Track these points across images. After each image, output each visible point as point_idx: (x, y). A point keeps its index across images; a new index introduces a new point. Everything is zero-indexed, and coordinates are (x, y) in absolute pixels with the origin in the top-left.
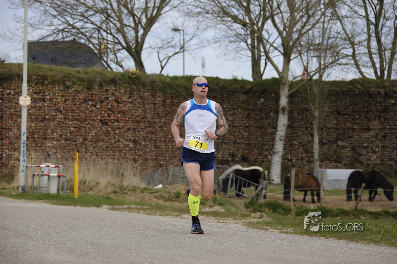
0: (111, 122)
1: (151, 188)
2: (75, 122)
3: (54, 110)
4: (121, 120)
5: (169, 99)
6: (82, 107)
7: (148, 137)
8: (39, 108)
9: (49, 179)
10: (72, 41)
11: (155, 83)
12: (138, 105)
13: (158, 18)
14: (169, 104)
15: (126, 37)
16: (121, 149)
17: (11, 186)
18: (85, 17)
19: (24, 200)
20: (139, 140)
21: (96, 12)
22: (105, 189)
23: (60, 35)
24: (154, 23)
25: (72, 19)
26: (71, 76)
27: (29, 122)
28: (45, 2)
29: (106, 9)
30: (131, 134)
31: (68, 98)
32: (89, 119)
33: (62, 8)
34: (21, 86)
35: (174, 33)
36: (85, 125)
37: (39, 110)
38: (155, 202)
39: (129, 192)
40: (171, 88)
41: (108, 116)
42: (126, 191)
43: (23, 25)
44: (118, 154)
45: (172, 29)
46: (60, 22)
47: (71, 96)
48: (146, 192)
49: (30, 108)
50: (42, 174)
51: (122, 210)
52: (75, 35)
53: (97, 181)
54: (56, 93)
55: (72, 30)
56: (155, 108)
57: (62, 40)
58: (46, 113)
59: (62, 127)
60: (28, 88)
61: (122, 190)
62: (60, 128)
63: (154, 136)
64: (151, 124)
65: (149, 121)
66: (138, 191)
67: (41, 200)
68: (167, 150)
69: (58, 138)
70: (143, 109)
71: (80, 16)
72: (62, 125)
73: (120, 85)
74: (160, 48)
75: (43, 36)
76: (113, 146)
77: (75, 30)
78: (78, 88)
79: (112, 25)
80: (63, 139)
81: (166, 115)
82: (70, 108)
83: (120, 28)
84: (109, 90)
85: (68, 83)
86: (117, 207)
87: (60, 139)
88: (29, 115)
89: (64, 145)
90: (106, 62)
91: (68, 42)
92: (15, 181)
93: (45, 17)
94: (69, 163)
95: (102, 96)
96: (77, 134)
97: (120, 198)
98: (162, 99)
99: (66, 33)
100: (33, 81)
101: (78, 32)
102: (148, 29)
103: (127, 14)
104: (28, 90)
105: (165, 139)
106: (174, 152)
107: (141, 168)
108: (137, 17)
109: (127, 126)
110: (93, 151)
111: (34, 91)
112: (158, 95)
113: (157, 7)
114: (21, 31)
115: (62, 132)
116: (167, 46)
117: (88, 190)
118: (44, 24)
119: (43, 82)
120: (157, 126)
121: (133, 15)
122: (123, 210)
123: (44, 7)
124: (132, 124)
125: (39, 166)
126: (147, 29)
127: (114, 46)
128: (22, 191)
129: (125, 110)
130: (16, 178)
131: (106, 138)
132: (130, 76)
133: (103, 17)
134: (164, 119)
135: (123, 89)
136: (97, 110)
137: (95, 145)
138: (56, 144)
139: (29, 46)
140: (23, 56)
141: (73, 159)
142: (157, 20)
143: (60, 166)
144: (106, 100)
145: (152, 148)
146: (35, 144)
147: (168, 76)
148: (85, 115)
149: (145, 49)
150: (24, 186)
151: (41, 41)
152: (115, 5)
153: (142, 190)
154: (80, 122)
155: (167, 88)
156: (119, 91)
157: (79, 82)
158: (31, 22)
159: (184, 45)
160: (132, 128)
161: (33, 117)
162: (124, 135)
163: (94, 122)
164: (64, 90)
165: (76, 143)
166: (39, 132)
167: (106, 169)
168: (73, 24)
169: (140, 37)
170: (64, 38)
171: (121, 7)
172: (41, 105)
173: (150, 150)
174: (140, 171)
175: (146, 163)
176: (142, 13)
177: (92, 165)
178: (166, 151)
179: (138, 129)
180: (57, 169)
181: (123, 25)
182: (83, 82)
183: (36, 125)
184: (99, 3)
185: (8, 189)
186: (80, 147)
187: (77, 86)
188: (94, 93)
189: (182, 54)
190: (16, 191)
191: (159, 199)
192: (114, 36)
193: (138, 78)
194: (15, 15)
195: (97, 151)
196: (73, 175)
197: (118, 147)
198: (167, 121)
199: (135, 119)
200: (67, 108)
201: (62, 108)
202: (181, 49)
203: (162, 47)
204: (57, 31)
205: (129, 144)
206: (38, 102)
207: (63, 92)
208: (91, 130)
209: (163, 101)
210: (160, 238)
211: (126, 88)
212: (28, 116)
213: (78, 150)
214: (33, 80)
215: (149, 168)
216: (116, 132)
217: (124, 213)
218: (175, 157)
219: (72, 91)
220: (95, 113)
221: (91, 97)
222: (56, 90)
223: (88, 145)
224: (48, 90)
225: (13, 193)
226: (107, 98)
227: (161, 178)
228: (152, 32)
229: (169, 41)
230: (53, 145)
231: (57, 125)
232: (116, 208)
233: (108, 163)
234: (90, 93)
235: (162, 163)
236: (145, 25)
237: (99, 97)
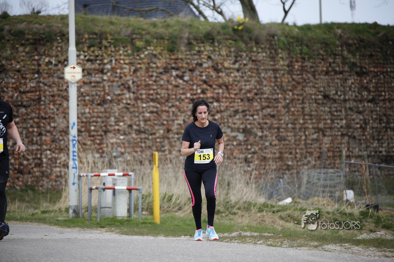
1: (274, 204)
2: (152, 104)
3: (119, 86)
4: (223, 98)
5: (297, 61)
6: (162, 79)
7: (266, 123)
8: (96, 84)
9: (114, 194)
11: (276, 38)
12: (249, 73)
14: (298, 70)
17: (56, 207)
19: (77, 229)
20: (252, 128)
26: (144, 32)
30: (239, 119)
31: (139, 66)
32: (172, 99)
34: (67, 51)
36: (167, 108)
37: (95, 87)
38: (281, 226)
39: (240, 212)
40: (301, 45)
41: (203, 92)
42: (235, 210)
47: (144, 63)
48: (266, 211)
49: (82, 84)
50: (104, 187)
51: (229, 239)
54: (121, 59)
56: (276, 78)
58: (107, 91)
59: (131, 113)
60: (78, 53)
61: (228, 209)
62: (129, 115)
63: (276, 122)
64: (270, 102)
65: (268, 98)
66: (254, 210)
67: (103, 227)
68: (298, 143)
69: (127, 129)
70: (257, 79)
72: (132, 110)
73: (220, 43)
78: (155, 50)
80: (134, 132)
81: (294, 87)
82: (143, 83)
84: (202, 52)
85: (139, 44)
87: (130, 131)
88: (81, 95)
89: (136, 141)
90: (197, 8)
92: (62, 199)
94: (145, 168)
95: (193, 62)
96: (156, 122)
98: (286, 63)
100: (85, 42)
104: (78, 56)
105: (293, 126)
106: (309, 146)
107: (257, 173)
109: (233, 107)
111: (87, 58)
112: (280, 55)
115: (131, 120)
117: (176, 209)
119: (100, 43)
120: (280, 105)
122: (231, 240)
124: (240, 104)
125: (99, 176)
128: (74, 215)
129: (229, 82)
130: (64, 194)
132: (236, 27)
134: (291, 93)
135: (224, 49)
136: (185, 83)
138: (124, 139)
141: (151, 161)
143: (130, 173)
144: (198, 67)
145: (273, 140)
146: (92, 140)
147: (295, 25)
148: (166, 92)
150: (77, 206)
153: (260, 208)
154: (159, 103)
155: (295, 45)
156: (219, 52)
157: (155, 41)
160: (240, 111)
161: (87, 98)
162: (228, 122)
163: (180, 103)
164: (133, 55)
165: (154, 136)
166: (97, 122)
172: (98, 79)
173: (271, 144)
174: (256, 178)
175: (265, 165)
178: (295, 144)
179: (250, 111)
180: (126, 178)
182: (162, 41)
183: (91, 111)
185: (52, 212)
186: (160, 143)
187: (152, 48)
188: (180, 57)
190: (64, 215)
191: (287, 221)
193: (247, 30)
198: (296, 97)
199: (245, 96)
200: (139, 83)
201: (130, 83)
205: (237, 136)
206: (93, 75)
207: (131, 57)
208: (176, 116)
209: (288, 66)
211: (229, 48)
212: (78, 97)
213: (157, 147)
214: (84, 40)
215: (270, 172)
216: (216, 117)
217: (232, 244)
218: (311, 154)
219: (146, 56)
220: (183, 89)
221: (175, 63)
222: (120, 55)
223: (172, 140)
224: (109, 55)
225: (60, 219)
226: (201, 65)
227: (290, 188)
230: (118, 141)
231: (125, 110)
234: (173, 57)
235: (290, 163)
237: (187, 63)
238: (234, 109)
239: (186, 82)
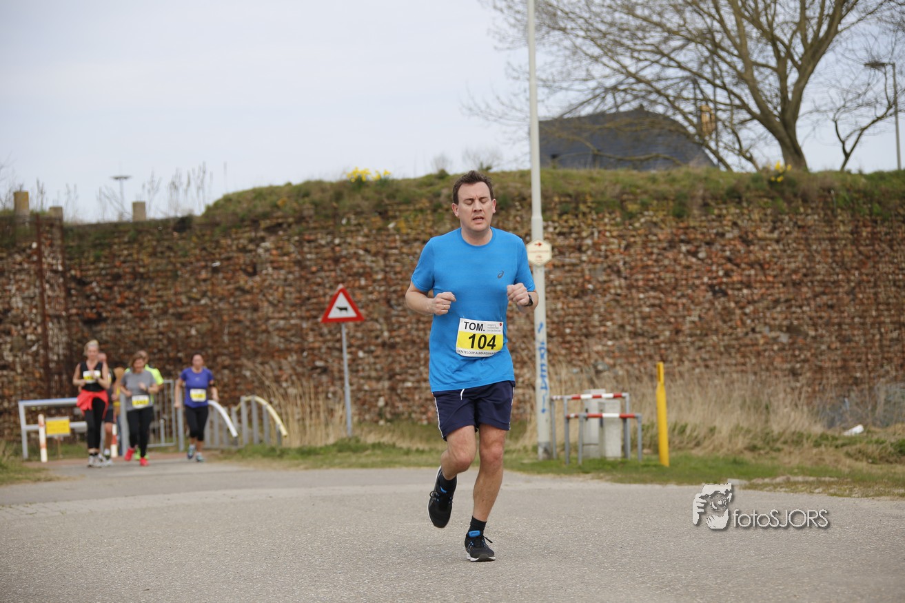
0: (733, 289)
1: (837, 435)
2: (652, 293)
3: (604, 270)
4: (756, 281)
5: (865, 226)
6: (667, 257)
7: (821, 318)
8: (571, 268)
9: (601, 424)
10: (636, 110)
11: (832, 192)
12: (794, 245)
13: (831, 41)
14: (867, 238)
15: (759, 90)
16: (761, 348)
17: (519, 445)
18: (663, 55)
19: (550, 476)
20: (801, 325)
21: (689, 40)
22: (730, 441)
23: (610, 100)
24: (824, 53)
25: (634, 61)
26: (638, 191)
27: (550, 301)
28: (572, 29)
29: (711, 31)
30: (781, 312)
31: (632, 239)
32: (682, 285)
33: (611, 37)
34: (530, 220)
35: (872, 72)
36: (674, 300)
37: (569, 271)
38: (849, 467)
39: (786, 448)
40: (871, 201)
41: (727, 274)
42: (779, 445)
43: (526, 84)
44: (754, 361)
45: (866, 65)
46: (608, 71)
47: (639, 235)
48: (826, 446)
49: (552, 268)
50: (585, 414)
51: (771, 487)
52: (643, 97)
53: (712, 426)
54: (606, 231)
55: (635, 86)
56: (834, 250)
57: (613, 111)
58: (587, 277)
59: (622, 307)
60: (545, 224)
61: (768, 443)
62: (619, 310)
63: (835, 315)
64: (826, 287)
65: (823, 281)
66: (806, 444)
67: (587, 472)
68: (869, 344)
69: (617, 331)
70: (806, 253)
71: (652, 52)
72: (624, 303)
73: (749, 202)
74: (838, 110)
75: (571, 105)
76: (741, 342)
77: (642, 86)
78: (655, 215)
79: (724, 67)
80: (627, 334)
81: (862, 264)
82: (639, 264)
83: (743, 71)
84: (725, 216)
85: (632, 207)
86: (760, 481)
87: (622, 333)
88: (550, 284)
89: (630, 348)
90: (716, 153)
91: (627, 114)
92: (528, 434)
93: (574, 61)
94: (645, 387)
95: (711, 231)
96: (659, 320)
97: (767, 462)
98: (849, 228)
99: (622, 94)
100: (555, 208)
101: (649, 89)
102: (810, 68)
103: (758, 40)
104: (545, 228)
105: (862, 321)
106: (886, 349)
107: (810, 390)
108: (783, 43)
109: (771, 295)
110: (698, 358)
111: (557, 231)
112: (840, 218)
113: (828, 15)
114: (522, 98)
115: (623, 317)
116: (855, 105)
117: (691, 445)
118: (573, 78)
119: (577, 208)
120: (841, 290)
121: (773, 40)
122: (775, 488)
123: (571, 40)
124: (782, 290)
125: (579, 398)
126: (806, 68)
127: (732, 114)
128: (545, 456)
129: (764, 259)
130: (529, 428)
131: (725, 326)
132: (773, 179)
133: (704, 49)
134: (857, 273)
135: (756, 211)
136: (700, 262)
137: (701, 344)
138: (613, 345)
139: (541, 129)
140: (530, 153)
141: (653, 377)
142: (830, 47)
143: (624, 394)
144: (718, 239)
145: (832, 342)
146: (566, 349)
147: (861, 173)
148: (672, 275)
149: (803, 115)
150: (549, 444)
151: (566, 116)
152: (730, 21)
153: (816, 441)
154: (662, 292)
155: (861, 201)
156: (749, 215)
157: (655, 202)
158: (544, 77)
159: (896, 98)
160: (782, 300)
161: (559, 288)
162: (765, 317)
163: (694, 291)
164: (624, 224)
165: (656, 340)
166: (573, 322)
167: (730, 397)
168: (637, 72)
169: (791, 88)
170: (617, 106)
171: (745, 23)
172: (574, 261)
173: (829, 348)
174: (808, 398)
175: (822, 379)
176: (794, 33)
177: (697, 389)
178: (866, 347)
179: (796, 301)
180: (618, 402)
181: (750, 65)
182: (665, 203)
183: (565, 307)
184: (693, 19)
185: (514, 452)
186: (666, 349)
187: (651, 213)
188: (692, 224)
189: (893, 119)
190: (532, 456)
191: (857, 459)
192: (730, 93)
193: (790, 182)
194: (509, 63)
195: (706, 356)
196: (655, 412)
197: (753, 345)
198: (865, 277)
199: (789, 278)
200: (633, 264)
201: (621, 264)
202: (889, 107)
203: (844, 106)
204: (602, 90)
205: (778, 337)
206: (567, 254)
207: (621, 227)
208: (689, 310)
209: (852, 233)
210: (868, 547)
211: (764, 209)
212: (547, 286)
213: (661, 356)
214: (553, 205)
215: (828, 388)
216: (747, 311)
217: (778, 494)
218: (890, 360)
219: (642, 225)
220: (697, 271)
221: (685, 234)
222: (605, 225)
223: (682, 345)
224: (589, 226)
225: (526, 461)
226: (722, 235)
227: (860, 411)
228: (820, 74)
229: (860, 92)
230: (605, 349)
231: (613, 303)
232: (758, 485)
233: (732, 382)
234: (681, 225)
235: (858, 375)
236: (800, 59)
237: (703, 234)
238: (773, 298)
239: (702, 260)
